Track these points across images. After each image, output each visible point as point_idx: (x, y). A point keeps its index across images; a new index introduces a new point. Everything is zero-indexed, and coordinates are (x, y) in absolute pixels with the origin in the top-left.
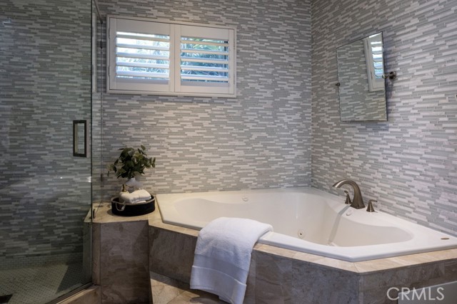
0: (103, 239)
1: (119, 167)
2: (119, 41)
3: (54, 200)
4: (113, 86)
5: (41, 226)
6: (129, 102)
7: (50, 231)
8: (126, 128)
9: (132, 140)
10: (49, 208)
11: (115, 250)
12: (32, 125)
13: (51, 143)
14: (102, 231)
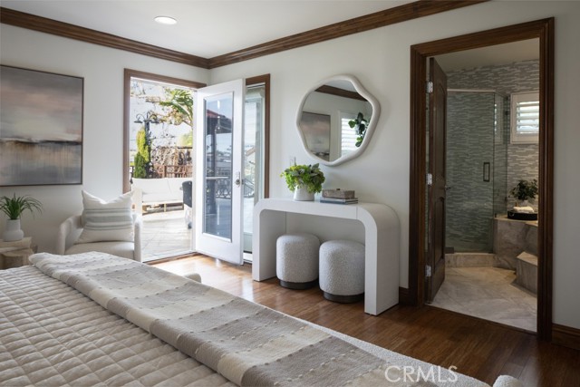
0: (499, 228)
1: (516, 192)
2: (522, 109)
3: (476, 210)
4: (514, 139)
5: (469, 224)
6: (526, 149)
7: (474, 228)
8: (524, 167)
9: (528, 175)
10: (473, 214)
11: (506, 236)
12: (465, 165)
13: (475, 176)
14: (499, 224)
